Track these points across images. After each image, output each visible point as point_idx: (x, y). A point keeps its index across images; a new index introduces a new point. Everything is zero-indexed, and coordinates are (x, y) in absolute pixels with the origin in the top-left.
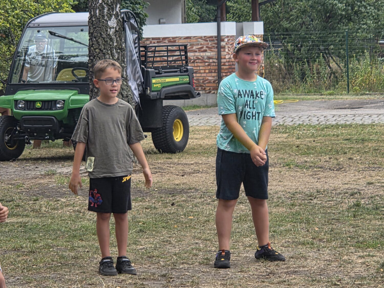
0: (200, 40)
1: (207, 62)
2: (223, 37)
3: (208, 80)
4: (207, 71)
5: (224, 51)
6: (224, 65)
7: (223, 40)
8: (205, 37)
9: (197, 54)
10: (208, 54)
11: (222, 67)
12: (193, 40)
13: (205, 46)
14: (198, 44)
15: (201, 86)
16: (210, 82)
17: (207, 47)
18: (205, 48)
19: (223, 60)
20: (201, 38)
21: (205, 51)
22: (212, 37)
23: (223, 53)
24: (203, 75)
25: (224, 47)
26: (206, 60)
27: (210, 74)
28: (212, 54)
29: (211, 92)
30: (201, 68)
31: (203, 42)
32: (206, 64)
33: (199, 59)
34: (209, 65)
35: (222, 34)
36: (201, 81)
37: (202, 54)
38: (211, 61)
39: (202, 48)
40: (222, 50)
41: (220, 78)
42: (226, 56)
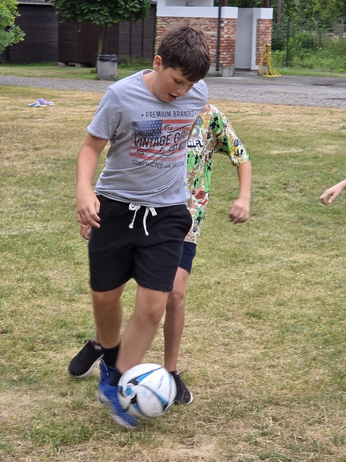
0: (206, 21)
2: (223, 20)
6: (222, 43)
7: (222, 22)
8: (210, 18)
10: (212, 33)
11: (221, 44)
12: (201, 21)
13: (209, 26)
14: (204, 25)
17: (211, 27)
18: (209, 28)
19: (222, 39)
20: (207, 19)
21: (209, 30)
22: (214, 19)
23: (222, 33)
26: (210, 38)
27: (212, 50)
28: (214, 33)
31: (208, 22)
34: (211, 42)
35: (222, 17)
37: (207, 33)
40: (221, 30)
41: (218, 53)
42: (225, 35)
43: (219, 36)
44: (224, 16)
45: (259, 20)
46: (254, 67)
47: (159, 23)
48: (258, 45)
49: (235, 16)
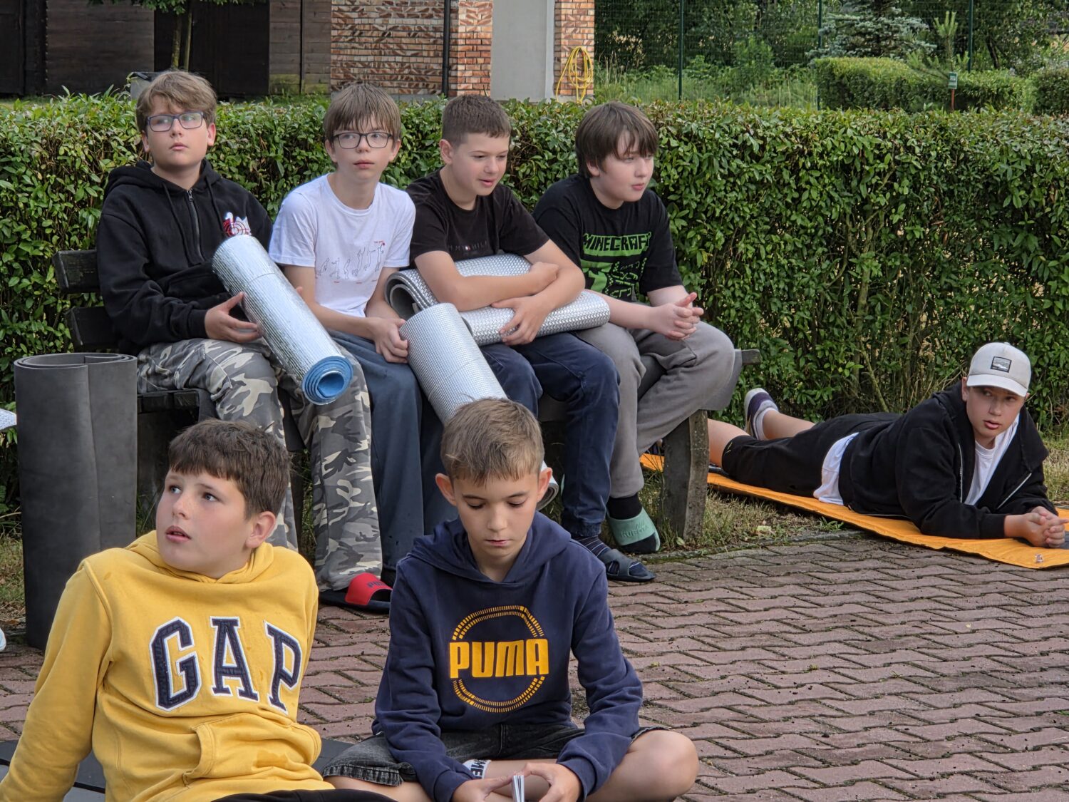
1: (432, 37)
3: (432, 69)
4: (432, 54)
5: (457, 18)
6: (456, 44)
9: (419, 21)
10: (434, 22)
11: (452, 47)
13: (430, 8)
14: (421, 4)
15: (423, 80)
16: (434, 74)
17: (433, 9)
18: (430, 11)
19: (454, 36)
21: (430, 17)
23: (455, 22)
24: (427, 60)
25: (456, 11)
26: (432, 34)
27: (435, 60)
28: (438, 22)
29: (434, 92)
30: (424, 47)
32: (432, 40)
33: (421, 30)
34: (435, 43)
36: (423, 72)
37: (427, 22)
38: (438, 35)
39: (427, 10)
40: (453, 15)
41: (446, 67)
42: (461, 27)
48: (558, 49)
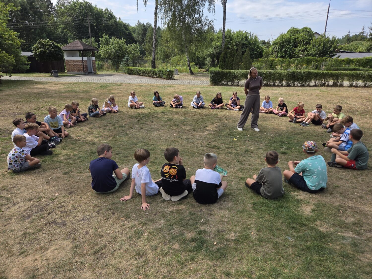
7: (84, 61)
10: (81, 64)
14: (79, 62)
17: (81, 62)
20: (79, 60)
22: (81, 60)
29: (82, 72)
41: (84, 69)
42: (85, 64)
43: (83, 65)
44: (84, 59)
45: (92, 60)
46: (93, 72)
47: (66, 61)
48: (93, 66)
49: (86, 59)
